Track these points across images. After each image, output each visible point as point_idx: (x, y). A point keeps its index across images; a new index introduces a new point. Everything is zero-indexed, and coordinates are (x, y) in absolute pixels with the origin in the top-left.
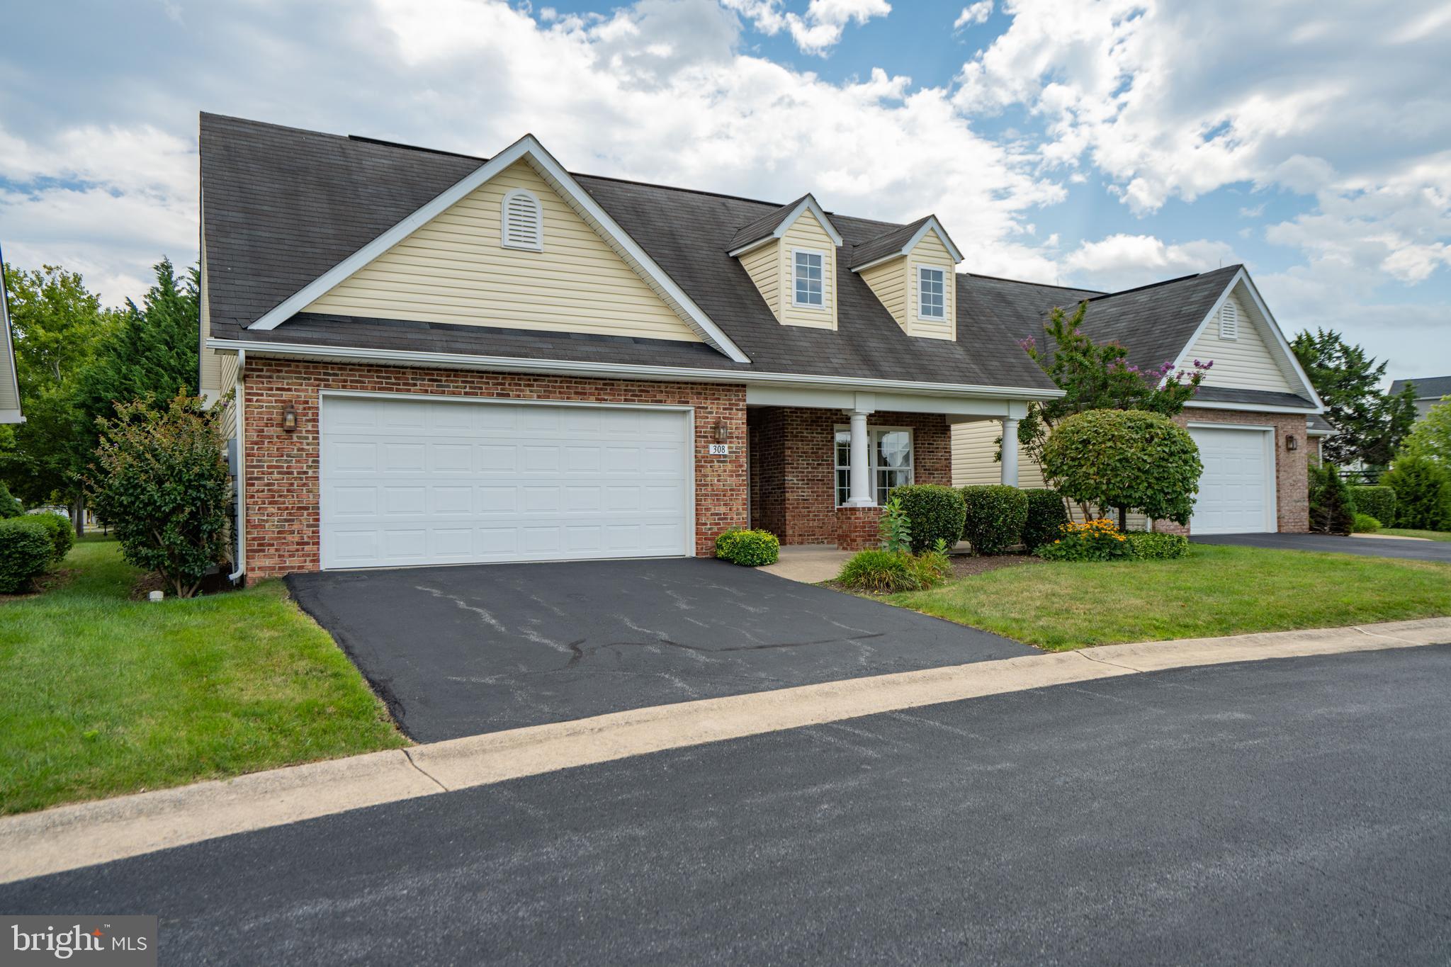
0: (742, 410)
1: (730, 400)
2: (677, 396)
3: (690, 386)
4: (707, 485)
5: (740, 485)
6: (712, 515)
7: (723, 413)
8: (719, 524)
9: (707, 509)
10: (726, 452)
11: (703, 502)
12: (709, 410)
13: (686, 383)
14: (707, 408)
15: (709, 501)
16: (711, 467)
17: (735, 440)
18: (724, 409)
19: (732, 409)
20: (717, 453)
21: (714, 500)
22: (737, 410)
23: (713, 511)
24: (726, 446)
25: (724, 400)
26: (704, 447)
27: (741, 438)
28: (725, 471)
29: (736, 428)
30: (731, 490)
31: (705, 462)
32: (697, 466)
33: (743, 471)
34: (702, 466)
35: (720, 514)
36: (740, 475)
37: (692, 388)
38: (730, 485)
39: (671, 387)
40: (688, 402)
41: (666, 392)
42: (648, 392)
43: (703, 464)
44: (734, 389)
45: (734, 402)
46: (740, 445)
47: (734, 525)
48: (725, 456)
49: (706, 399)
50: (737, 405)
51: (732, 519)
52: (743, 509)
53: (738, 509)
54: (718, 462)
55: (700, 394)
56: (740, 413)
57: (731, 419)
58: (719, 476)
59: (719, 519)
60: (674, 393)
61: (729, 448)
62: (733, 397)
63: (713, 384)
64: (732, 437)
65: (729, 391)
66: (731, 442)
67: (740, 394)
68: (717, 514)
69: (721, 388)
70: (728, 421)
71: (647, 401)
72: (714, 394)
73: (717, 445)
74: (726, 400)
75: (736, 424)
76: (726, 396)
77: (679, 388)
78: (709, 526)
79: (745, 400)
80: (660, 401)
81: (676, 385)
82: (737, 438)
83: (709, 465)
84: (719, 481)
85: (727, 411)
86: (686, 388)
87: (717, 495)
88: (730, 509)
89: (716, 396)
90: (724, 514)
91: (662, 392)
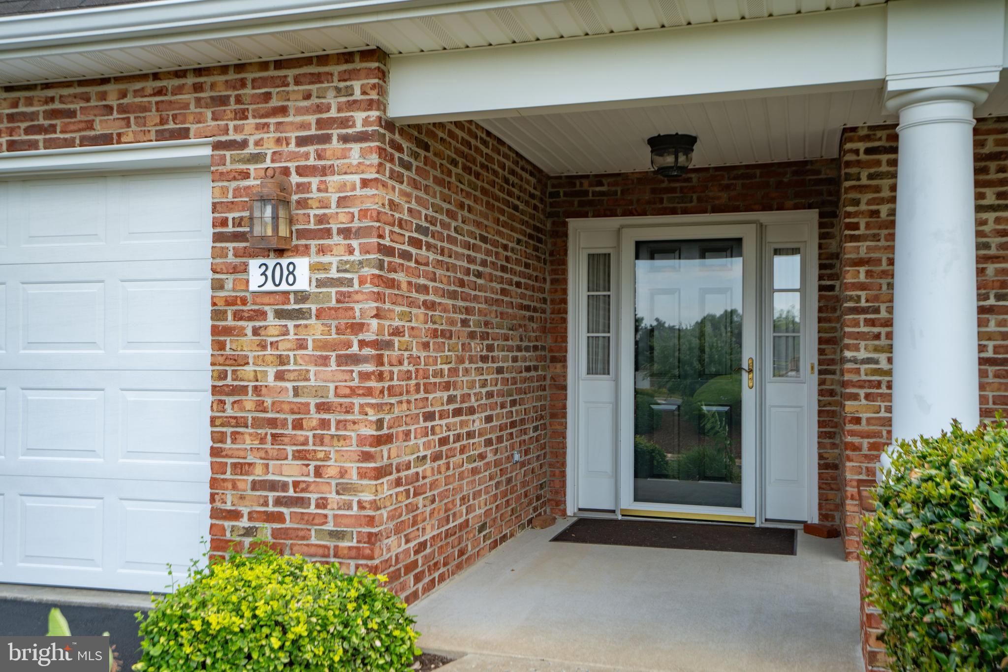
0: (362, 137)
1: (319, 109)
2: (153, 116)
3: (190, 80)
4: (243, 390)
5: (353, 392)
6: (255, 486)
7: (293, 157)
8: (279, 517)
9: (241, 468)
10: (303, 281)
11: (228, 445)
12: (251, 149)
13: (180, 74)
14: (244, 144)
15: (249, 443)
16: (256, 331)
17: (337, 239)
18: (302, 141)
19: (327, 139)
20: (270, 287)
21: (263, 440)
22: (345, 139)
23: (258, 474)
24: (302, 264)
25: (299, 111)
26: (235, 270)
27: (360, 233)
28: (301, 345)
29: (341, 203)
30: (321, 407)
31: (238, 316)
32: (215, 331)
33: (362, 344)
34: (228, 331)
35: (284, 486)
36: (355, 359)
37: (198, 88)
38: (317, 392)
39: (136, 93)
40: (184, 134)
41: (122, 109)
42: (72, 114)
43: (230, 322)
44: (336, 69)
45: (333, 113)
46: (357, 256)
47: (330, 527)
48: (303, 297)
49: (242, 115)
50: (345, 123)
51: (322, 504)
52: (362, 475)
53: (343, 473)
54: (279, 314)
55: (223, 101)
56: (356, 148)
57: (324, 171)
58: (282, 360)
59: (278, 502)
60: (145, 109)
61: (314, 268)
62: (333, 101)
63: (264, 66)
64: (328, 233)
65: (317, 78)
66: (322, 250)
67: (357, 85)
68: (273, 486)
69: (291, 73)
70: (315, 181)
71: (70, 143)
72: (267, 97)
73: (271, 263)
74: (306, 111)
75: (342, 187)
76: (308, 96)
77: (160, 92)
78: (244, 523)
79: (380, 105)
80: (106, 139)
81: (151, 85)
82: (346, 233)
83: (249, 326)
84: (280, 376)
85: (311, 149)
86: (179, 90)
87: (273, 423)
88: (318, 473)
89: (274, 103)
90: (296, 484)
91: (109, 109)
